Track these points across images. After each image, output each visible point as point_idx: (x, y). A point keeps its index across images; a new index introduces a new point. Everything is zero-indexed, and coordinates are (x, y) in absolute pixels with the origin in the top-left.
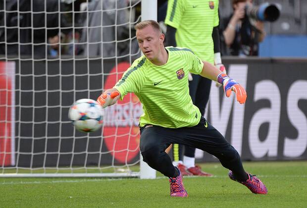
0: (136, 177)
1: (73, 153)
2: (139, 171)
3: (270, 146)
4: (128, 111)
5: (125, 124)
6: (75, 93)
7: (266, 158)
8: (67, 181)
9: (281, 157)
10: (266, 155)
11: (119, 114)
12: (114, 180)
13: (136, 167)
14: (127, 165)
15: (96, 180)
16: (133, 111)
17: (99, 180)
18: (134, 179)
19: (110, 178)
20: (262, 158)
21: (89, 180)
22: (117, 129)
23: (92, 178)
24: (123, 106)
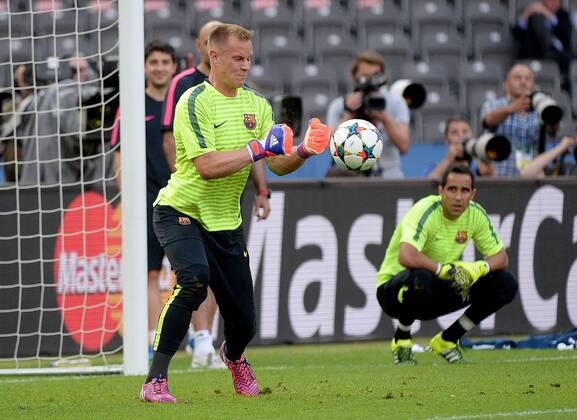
0: (118, 373)
1: (18, 334)
2: (121, 363)
3: (322, 320)
4: (97, 269)
5: (93, 288)
6: (19, 241)
7: (317, 339)
8: (8, 381)
9: (339, 337)
10: (317, 334)
11: (84, 274)
12: (83, 377)
13: (117, 358)
14: (102, 353)
15: (54, 378)
16: (105, 269)
17: (60, 378)
18: (113, 376)
19: (78, 374)
20: (310, 338)
21: (44, 379)
22: (86, 296)
23: (47, 375)
24: (89, 260)
